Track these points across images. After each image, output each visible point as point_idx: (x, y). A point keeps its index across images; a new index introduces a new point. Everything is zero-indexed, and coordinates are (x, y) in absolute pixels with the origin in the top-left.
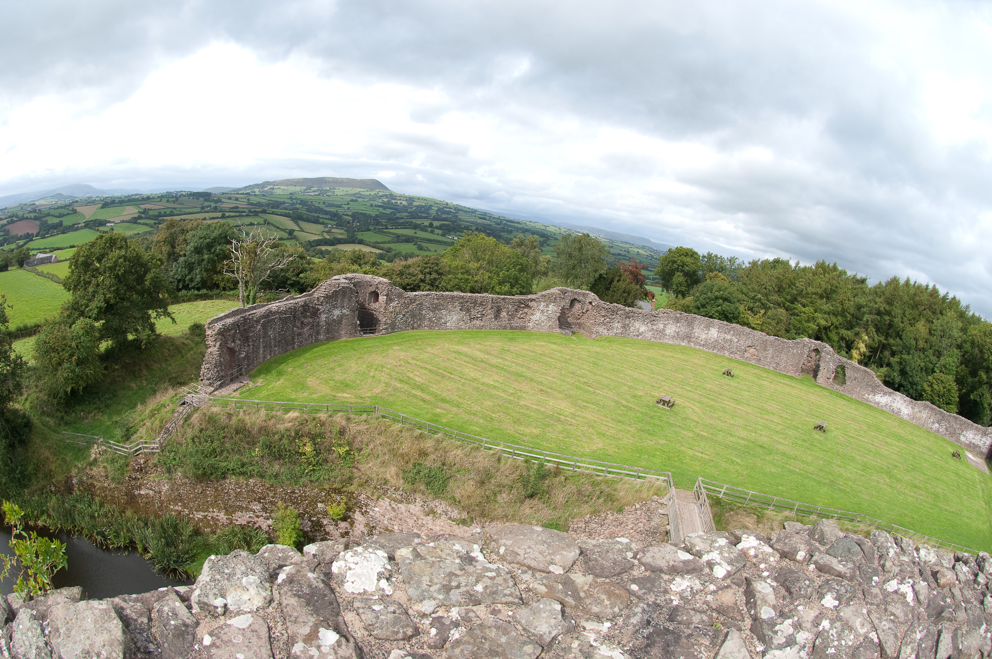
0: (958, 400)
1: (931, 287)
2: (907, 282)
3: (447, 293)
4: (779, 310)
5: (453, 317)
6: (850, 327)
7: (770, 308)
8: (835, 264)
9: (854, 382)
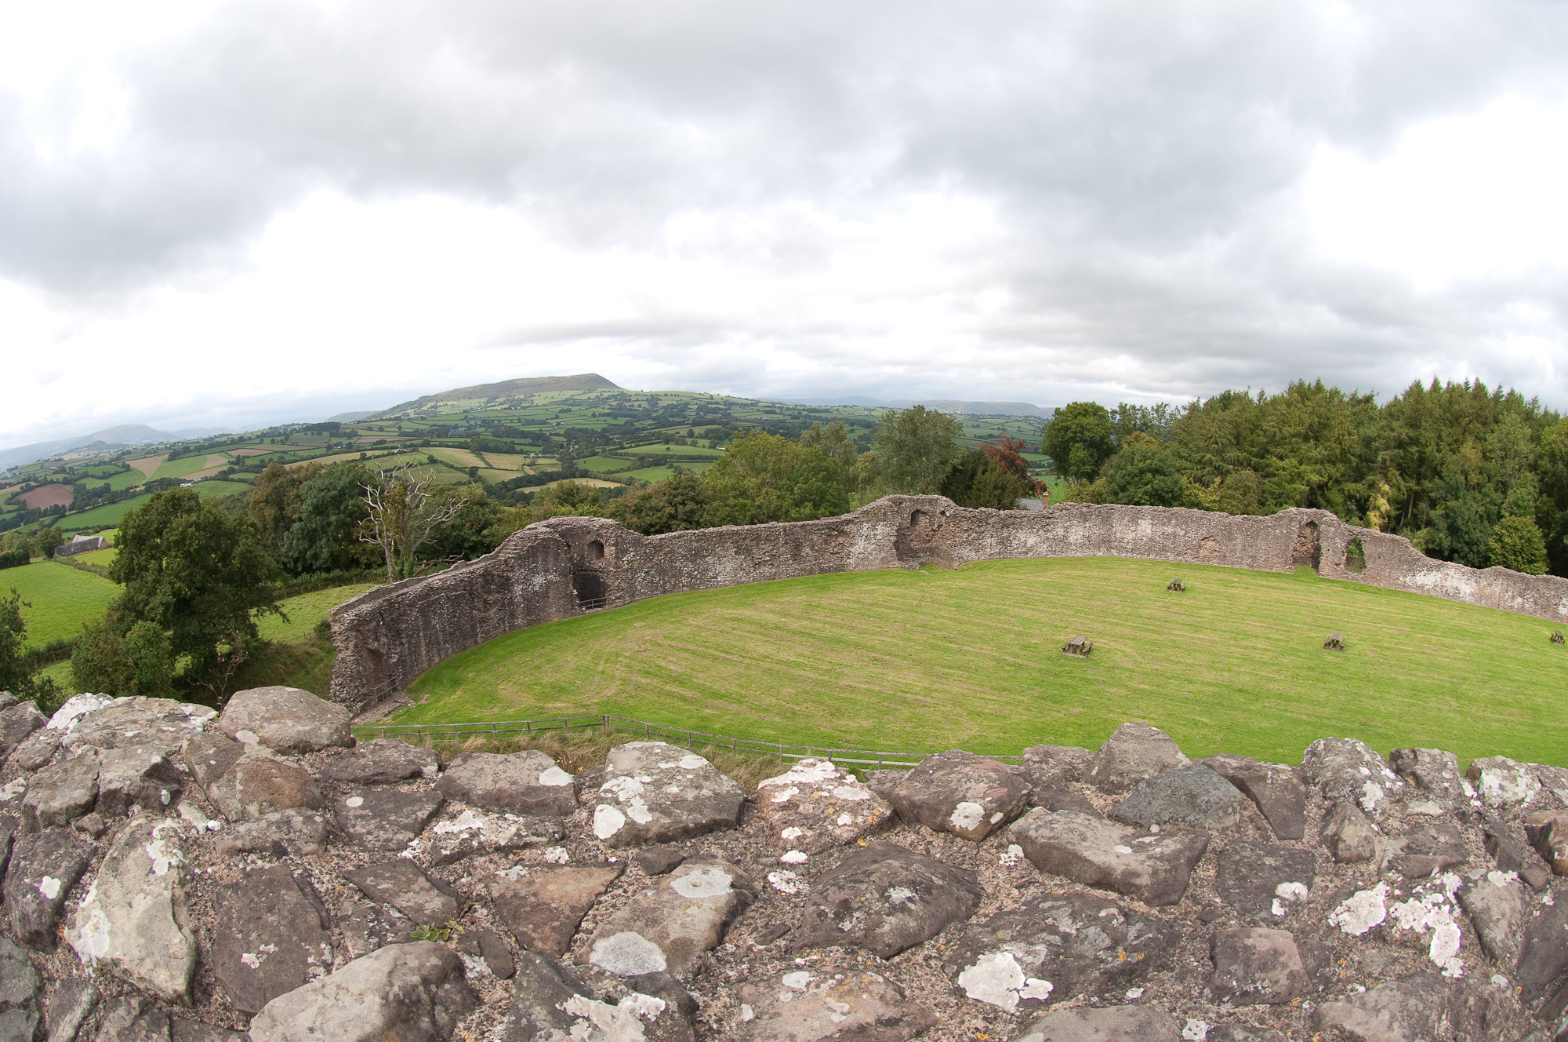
0: (1545, 551)
1: (1472, 384)
2: (1435, 385)
3: (711, 529)
4: (1243, 472)
5: (725, 567)
6: (1359, 477)
7: (1228, 471)
8: (1318, 382)
9: (1379, 561)
